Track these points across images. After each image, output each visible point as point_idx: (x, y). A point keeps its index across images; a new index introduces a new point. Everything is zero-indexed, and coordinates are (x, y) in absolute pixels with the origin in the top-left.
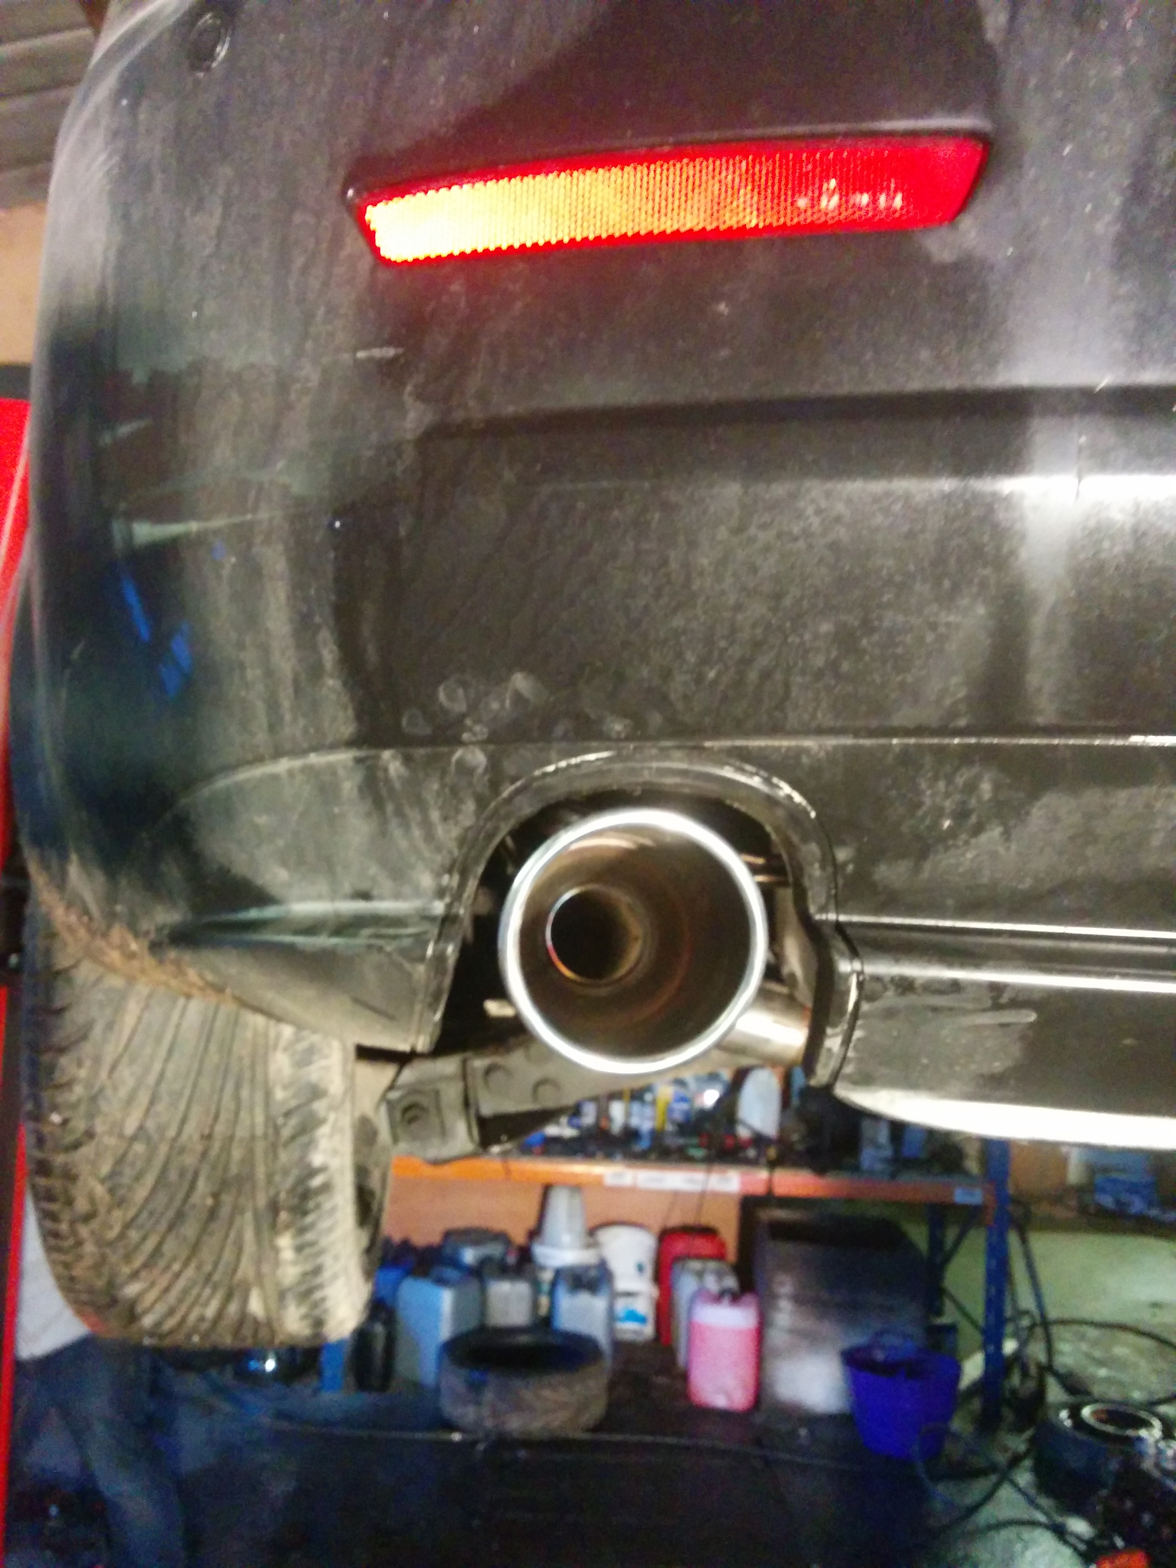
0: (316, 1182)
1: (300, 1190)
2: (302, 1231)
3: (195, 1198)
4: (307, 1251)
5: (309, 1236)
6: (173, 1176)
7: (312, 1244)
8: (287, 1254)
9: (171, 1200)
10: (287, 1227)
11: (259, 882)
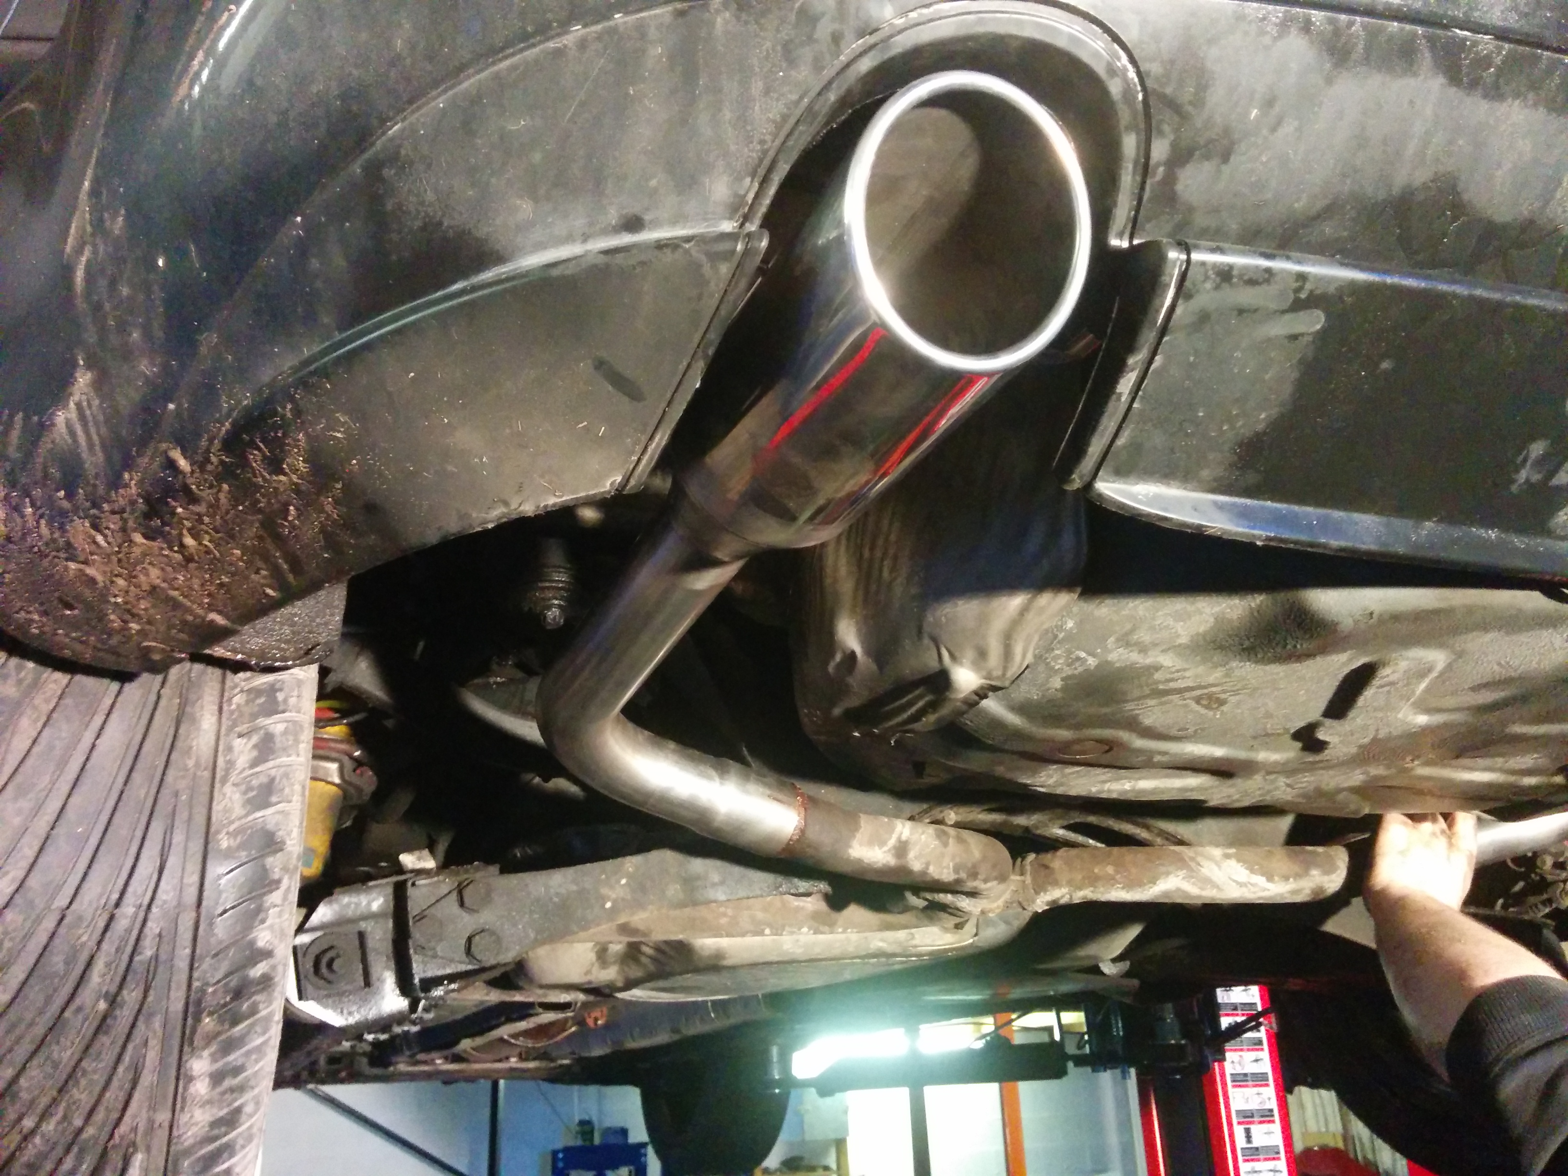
0: (257, 971)
1: (234, 981)
2: (229, 1046)
3: (86, 996)
4: (228, 1082)
5: (234, 1058)
6: (57, 961)
7: (237, 1071)
8: (201, 1088)
9: (48, 1000)
10: (210, 1039)
11: (482, 231)
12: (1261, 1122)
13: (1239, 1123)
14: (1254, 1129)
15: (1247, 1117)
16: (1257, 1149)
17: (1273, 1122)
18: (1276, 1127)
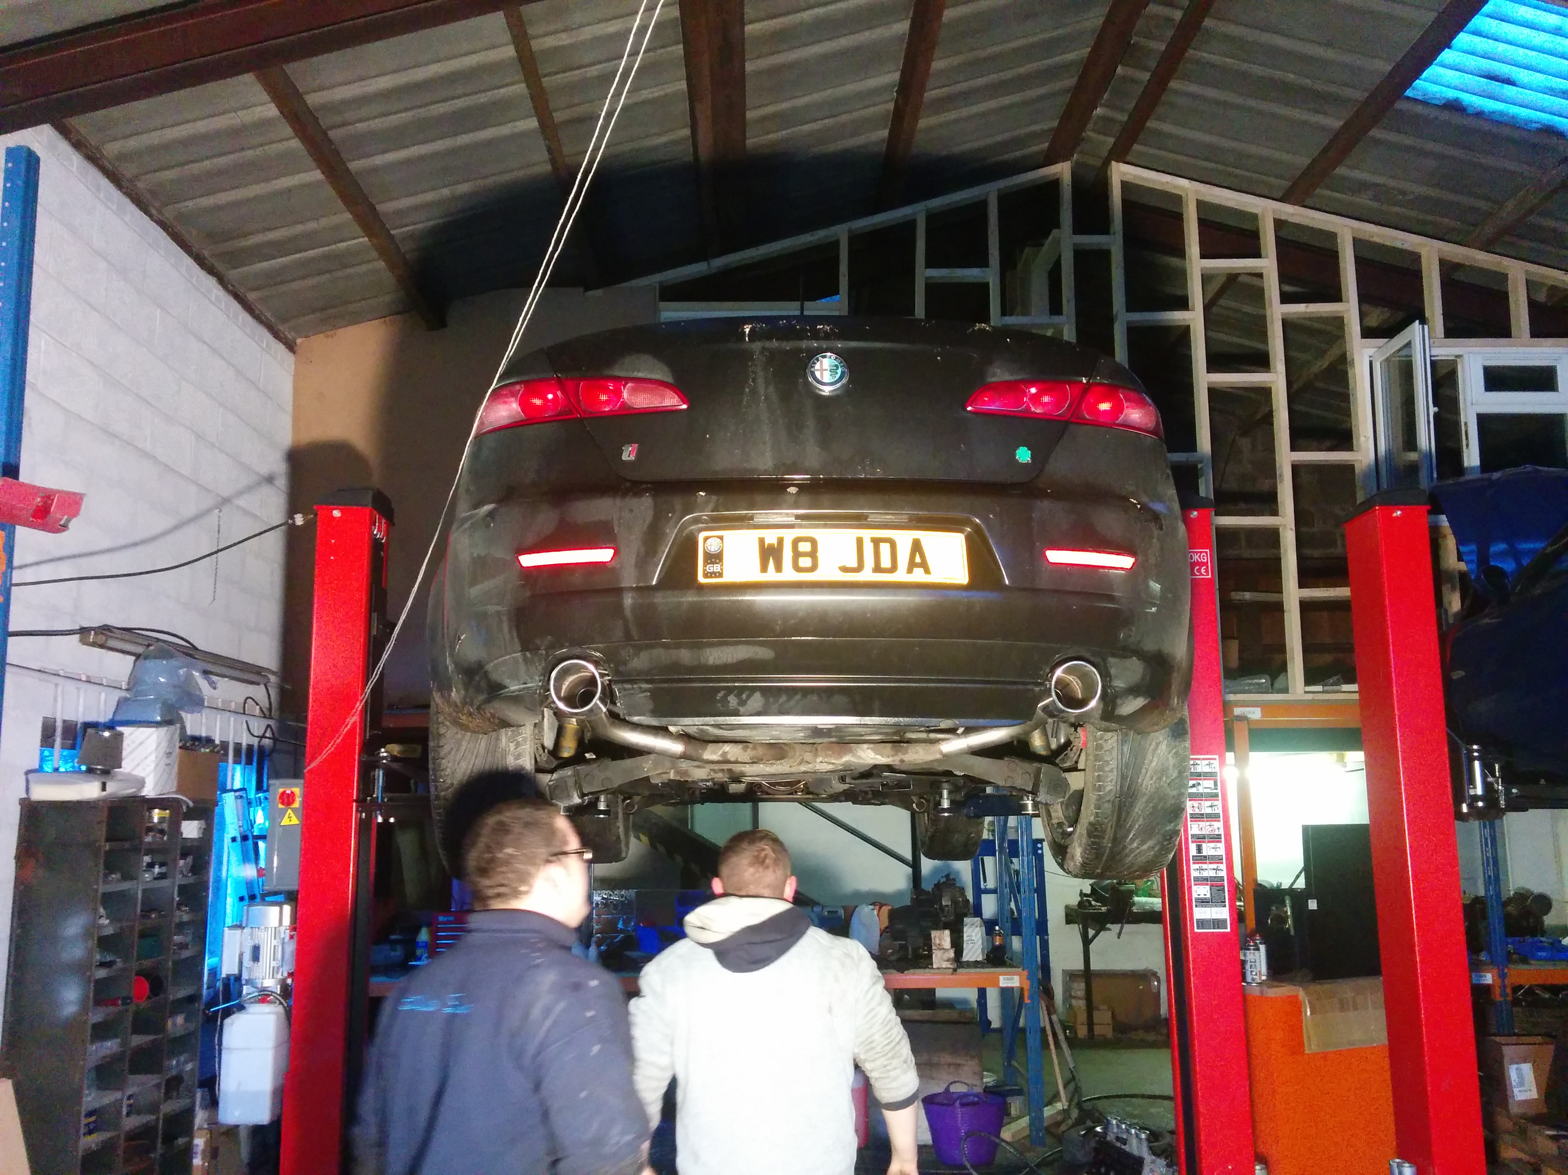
12: (1209, 842)
13: (1193, 842)
14: (1204, 845)
15: (1200, 839)
16: (1205, 857)
17: (1220, 842)
18: (1222, 846)
